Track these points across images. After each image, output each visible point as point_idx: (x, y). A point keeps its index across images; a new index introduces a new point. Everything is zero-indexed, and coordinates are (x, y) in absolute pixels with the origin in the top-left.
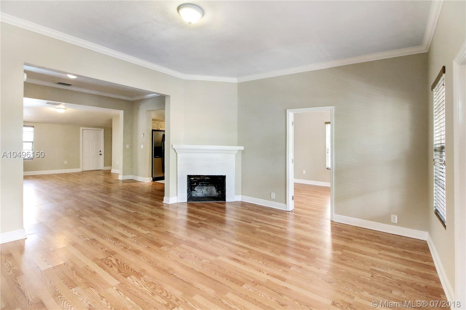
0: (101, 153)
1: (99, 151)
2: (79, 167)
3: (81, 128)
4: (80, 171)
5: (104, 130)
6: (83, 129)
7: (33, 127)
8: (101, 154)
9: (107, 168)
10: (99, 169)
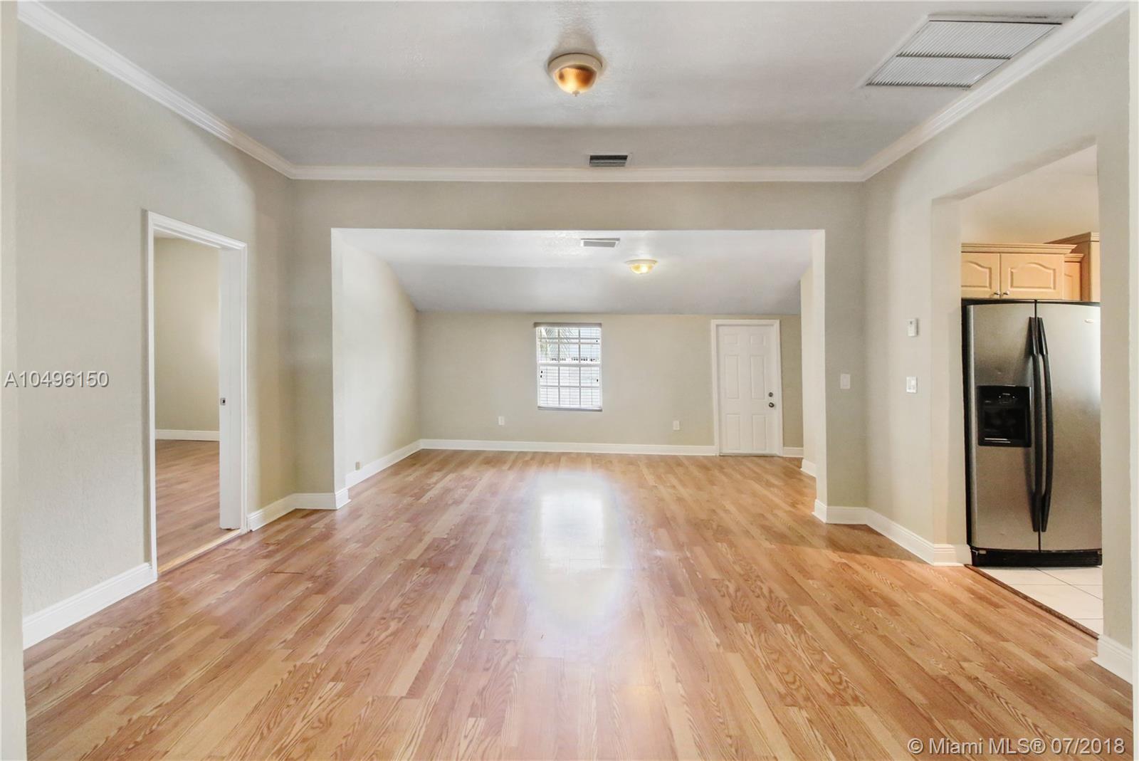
0: (773, 400)
1: (767, 395)
2: (711, 442)
3: (714, 322)
4: (714, 455)
5: (780, 322)
6: (717, 326)
7: (600, 325)
8: (772, 405)
9: (791, 452)
10: (767, 452)
